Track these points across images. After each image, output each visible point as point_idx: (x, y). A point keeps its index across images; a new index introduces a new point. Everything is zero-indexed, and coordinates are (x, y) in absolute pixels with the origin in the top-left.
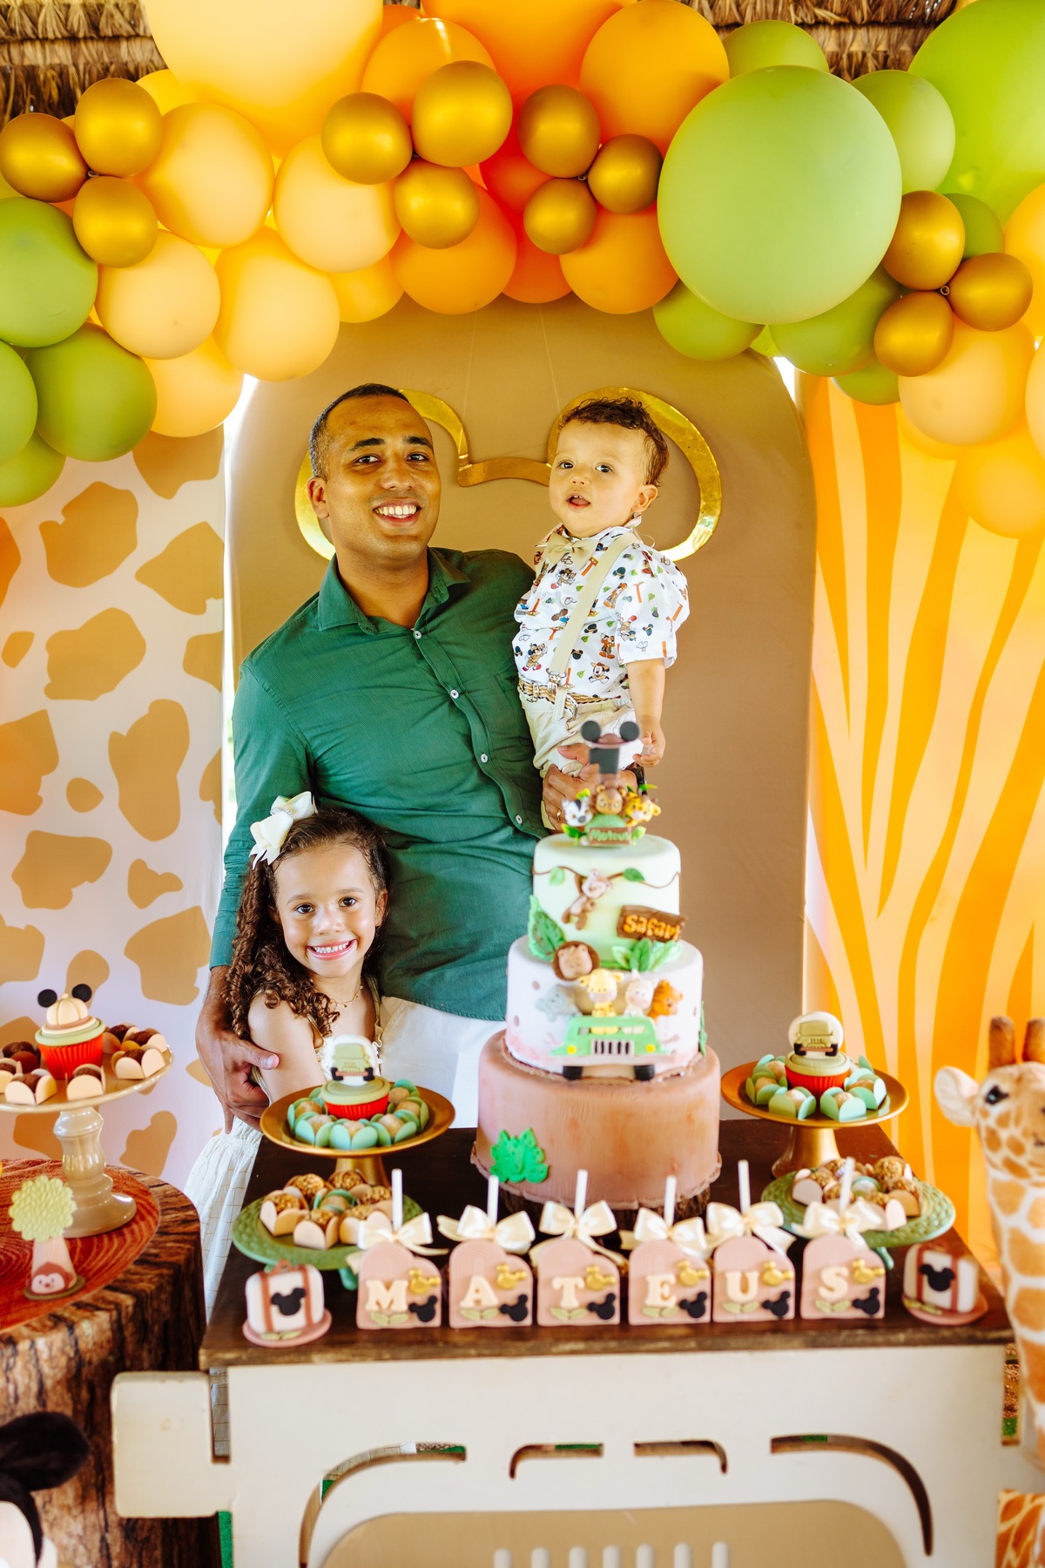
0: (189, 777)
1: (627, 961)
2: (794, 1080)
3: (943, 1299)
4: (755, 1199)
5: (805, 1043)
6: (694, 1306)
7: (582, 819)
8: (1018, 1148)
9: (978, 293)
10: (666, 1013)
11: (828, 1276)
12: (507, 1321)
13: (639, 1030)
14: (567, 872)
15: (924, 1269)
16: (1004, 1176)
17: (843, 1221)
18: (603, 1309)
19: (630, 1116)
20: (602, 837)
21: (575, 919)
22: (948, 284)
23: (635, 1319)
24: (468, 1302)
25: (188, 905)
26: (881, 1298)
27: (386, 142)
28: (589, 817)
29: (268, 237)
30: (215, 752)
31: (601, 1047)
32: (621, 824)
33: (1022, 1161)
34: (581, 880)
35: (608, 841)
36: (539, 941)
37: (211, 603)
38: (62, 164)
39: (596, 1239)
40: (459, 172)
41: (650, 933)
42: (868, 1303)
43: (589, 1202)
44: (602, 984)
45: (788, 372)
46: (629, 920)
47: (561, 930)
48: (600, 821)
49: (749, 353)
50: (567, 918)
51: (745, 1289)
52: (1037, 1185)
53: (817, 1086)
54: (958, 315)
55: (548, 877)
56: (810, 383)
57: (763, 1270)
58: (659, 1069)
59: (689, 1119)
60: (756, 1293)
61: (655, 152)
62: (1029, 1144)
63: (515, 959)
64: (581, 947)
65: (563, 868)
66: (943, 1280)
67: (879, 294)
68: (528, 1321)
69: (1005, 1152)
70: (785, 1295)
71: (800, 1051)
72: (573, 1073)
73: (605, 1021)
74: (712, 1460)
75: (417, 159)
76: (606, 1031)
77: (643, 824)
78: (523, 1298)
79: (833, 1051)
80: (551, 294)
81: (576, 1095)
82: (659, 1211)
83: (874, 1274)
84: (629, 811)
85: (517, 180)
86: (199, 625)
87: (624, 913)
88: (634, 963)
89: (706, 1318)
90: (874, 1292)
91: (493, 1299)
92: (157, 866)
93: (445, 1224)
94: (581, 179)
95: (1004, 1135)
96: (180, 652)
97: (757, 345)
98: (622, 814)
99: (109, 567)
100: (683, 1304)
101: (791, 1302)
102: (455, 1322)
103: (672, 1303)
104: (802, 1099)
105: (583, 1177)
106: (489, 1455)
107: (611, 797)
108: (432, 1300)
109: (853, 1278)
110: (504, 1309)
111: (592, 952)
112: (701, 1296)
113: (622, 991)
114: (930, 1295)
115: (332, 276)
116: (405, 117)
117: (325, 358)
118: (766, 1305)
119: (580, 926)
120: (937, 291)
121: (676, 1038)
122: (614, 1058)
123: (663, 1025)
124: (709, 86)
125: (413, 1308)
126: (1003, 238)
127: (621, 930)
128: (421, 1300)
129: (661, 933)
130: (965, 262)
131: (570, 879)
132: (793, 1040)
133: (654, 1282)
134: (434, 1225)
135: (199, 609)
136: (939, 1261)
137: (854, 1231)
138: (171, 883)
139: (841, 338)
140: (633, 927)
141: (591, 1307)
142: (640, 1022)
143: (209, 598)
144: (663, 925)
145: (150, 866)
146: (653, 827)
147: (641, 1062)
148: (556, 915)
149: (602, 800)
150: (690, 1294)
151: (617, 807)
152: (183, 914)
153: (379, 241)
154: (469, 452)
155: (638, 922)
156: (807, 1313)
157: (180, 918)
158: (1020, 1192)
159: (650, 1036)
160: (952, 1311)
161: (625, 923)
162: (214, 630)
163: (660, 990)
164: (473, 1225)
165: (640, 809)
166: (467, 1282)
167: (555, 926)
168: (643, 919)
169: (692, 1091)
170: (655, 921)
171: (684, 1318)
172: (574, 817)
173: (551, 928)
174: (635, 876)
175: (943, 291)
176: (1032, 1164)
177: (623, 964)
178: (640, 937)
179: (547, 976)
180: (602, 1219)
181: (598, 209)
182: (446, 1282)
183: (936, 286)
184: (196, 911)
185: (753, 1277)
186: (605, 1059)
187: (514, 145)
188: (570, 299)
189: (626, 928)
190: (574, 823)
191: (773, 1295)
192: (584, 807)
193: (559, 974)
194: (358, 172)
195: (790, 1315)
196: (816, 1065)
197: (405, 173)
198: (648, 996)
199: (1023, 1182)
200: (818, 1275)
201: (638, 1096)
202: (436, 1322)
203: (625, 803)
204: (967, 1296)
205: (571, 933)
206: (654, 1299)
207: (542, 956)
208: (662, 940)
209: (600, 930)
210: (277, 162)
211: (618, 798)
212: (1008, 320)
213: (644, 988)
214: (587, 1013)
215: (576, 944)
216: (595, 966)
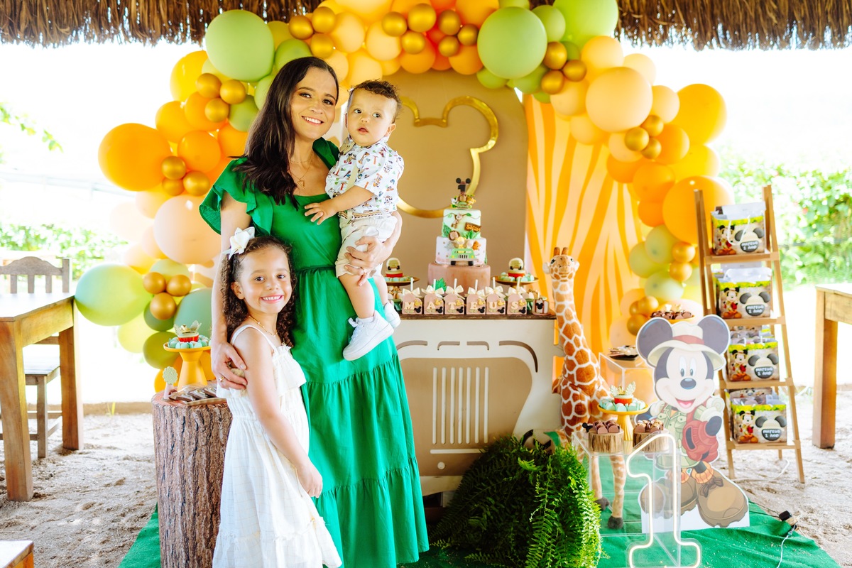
1: (467, 236)
2: (510, 275)
3: (541, 311)
4: (496, 286)
5: (513, 266)
6: (481, 310)
8: (556, 270)
9: (571, 71)
10: (477, 249)
11: (513, 304)
12: (437, 313)
13: (470, 252)
15: (537, 304)
16: (555, 280)
17: (517, 292)
18: (460, 311)
19: (467, 273)
20: (461, 207)
21: (454, 226)
22: (562, 68)
23: (468, 313)
24: (428, 308)
26: (526, 309)
27: (400, 25)
28: (458, 202)
29: (364, 51)
31: (460, 256)
32: (465, 204)
33: (557, 274)
34: (456, 216)
36: (445, 233)
38: (307, 29)
39: (459, 294)
40: (421, 34)
41: (473, 230)
42: (523, 311)
43: (457, 286)
44: (461, 240)
45: (519, 94)
46: (467, 226)
47: (450, 229)
48: (461, 203)
49: (507, 87)
50: (452, 226)
51: (494, 306)
52: (562, 281)
53: (516, 276)
54: (565, 77)
55: (447, 217)
56: (526, 97)
57: (498, 302)
58: (475, 263)
59: (482, 277)
60: (496, 308)
61: (477, 29)
62: (558, 268)
63: (439, 239)
64: (455, 232)
65: (451, 214)
66: (541, 306)
67: (542, 70)
68: (442, 313)
69: (554, 273)
70: (503, 308)
71: (511, 268)
72: (453, 263)
73: (461, 250)
74: (486, 347)
75: (408, 29)
76: (461, 252)
77: (471, 204)
78: (441, 308)
79: (520, 269)
80: (446, 68)
81: (454, 268)
82: (473, 287)
83: (524, 304)
84: (468, 201)
85: (437, 36)
87: (466, 224)
88: (469, 237)
89: (484, 313)
90: (524, 308)
91: (434, 307)
93: (423, 290)
94: (456, 36)
95: (554, 269)
97: (509, 84)
98: (466, 202)
100: (479, 310)
101: (505, 310)
102: (425, 313)
103: (477, 309)
104: (512, 279)
105: (456, 280)
106: (433, 344)
108: (420, 307)
109: (519, 305)
110: (437, 310)
111: (458, 233)
112: (483, 308)
113: (466, 242)
114: (538, 310)
115: (381, 62)
116: (405, 18)
118: (499, 310)
119: (455, 228)
120: (559, 70)
121: (479, 254)
122: (463, 259)
123: (476, 252)
124: (493, 11)
125: (415, 309)
126: (580, 55)
127: (466, 229)
128: (417, 308)
129: (475, 230)
130: (567, 62)
131: (453, 216)
132: (510, 265)
133: (472, 304)
134: (421, 291)
136: (540, 302)
137: (519, 293)
139: (531, 83)
140: (468, 228)
141: (458, 310)
142: (469, 250)
144: (476, 228)
146: (475, 207)
147: (470, 260)
148: (450, 226)
149: (461, 198)
150: (481, 307)
153: (395, 51)
154: (419, 116)
155: (470, 227)
156: (508, 313)
158: (558, 283)
159: (472, 254)
160: (543, 313)
163: (475, 243)
164: (430, 290)
165: (471, 200)
166: (428, 303)
169: (482, 270)
170: (474, 227)
171: (479, 313)
172: (454, 202)
173: (448, 228)
174: (469, 215)
175: (561, 70)
176: (560, 274)
178: (469, 230)
179: (447, 240)
180: (461, 289)
181: (460, 45)
182: (423, 304)
183: (558, 68)
185: (496, 303)
186: (461, 259)
187: (437, 26)
188: (451, 69)
190: (454, 204)
191: (500, 308)
192: (457, 199)
193: (450, 239)
194: (391, 33)
195: (504, 313)
196: (516, 271)
197: (405, 34)
198: (472, 244)
199: (559, 281)
200: (511, 303)
201: (469, 269)
202: (421, 313)
204: (546, 311)
205: (453, 229)
206: (472, 308)
207: (445, 236)
208: (476, 232)
209: (460, 228)
210: (366, 28)
211: (465, 197)
212: (581, 78)
213: (471, 242)
214: (457, 248)
216: (459, 236)
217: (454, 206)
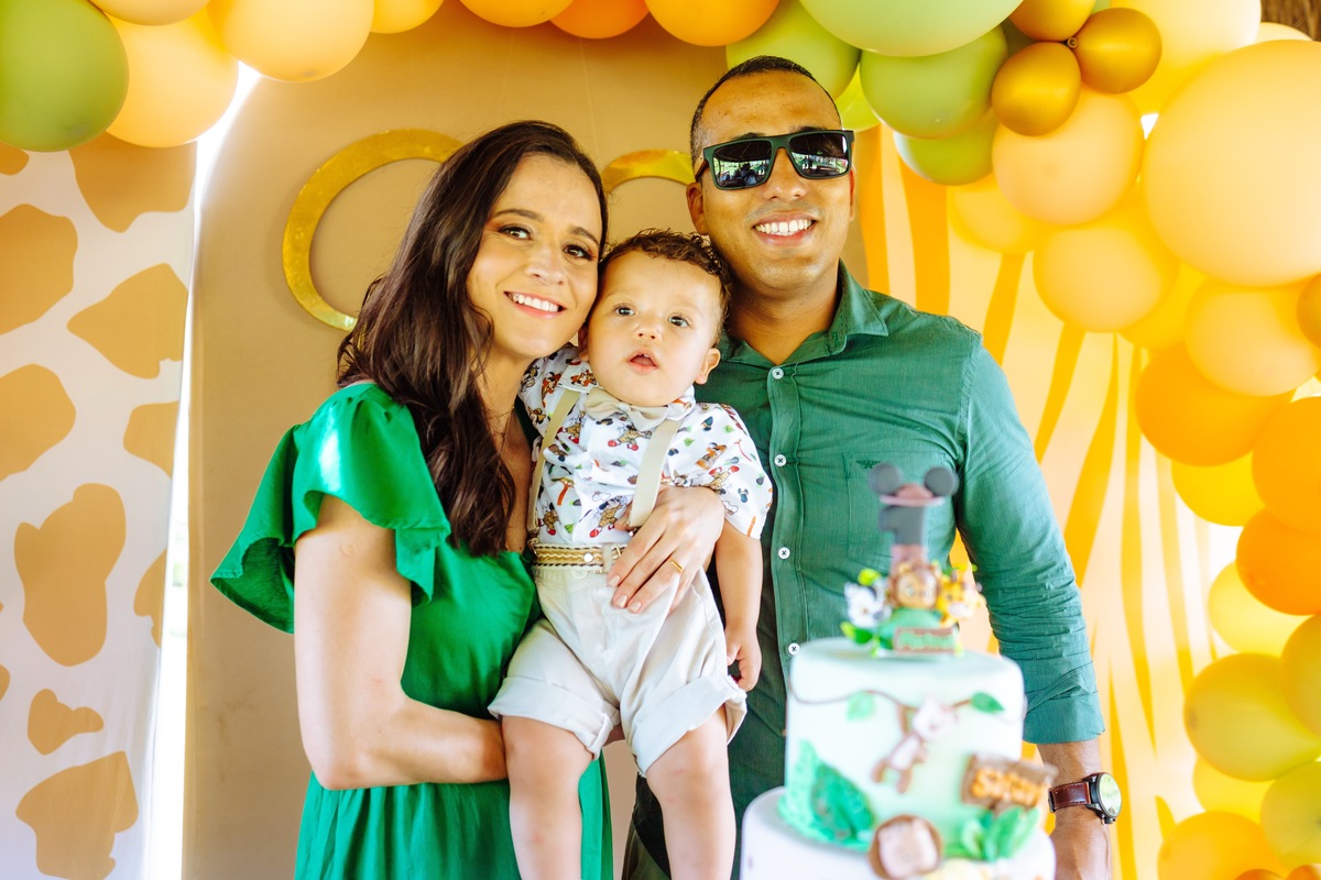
0: (121, 586)
1: (981, 846)
7: (878, 616)
14: (879, 700)
20: (917, 643)
21: (891, 775)
22: (1075, 36)
25: (108, 751)
28: (888, 612)
30: (158, 554)
32: (934, 623)
34: (906, 714)
35: (926, 650)
37: (166, 365)
41: (1007, 797)
46: (983, 778)
47: (863, 796)
48: (906, 618)
50: (879, 774)
54: (1084, 72)
55: (844, 707)
64: (918, 826)
65: (871, 692)
84: (944, 606)
86: (146, 392)
87: (972, 765)
88: (990, 849)
92: (71, 699)
96: (121, 424)
98: (934, 609)
99: (33, 312)
107: (922, 581)
111: (933, 834)
117: (349, 61)
119: (902, 788)
120: (1065, 42)
127: (968, 792)
129: (1019, 795)
131: (885, 712)
135: (152, 372)
138: (90, 721)
140: (988, 788)
143: (163, 358)
144: (1024, 782)
145: (61, 699)
148: (857, 771)
149: (909, 586)
151: (929, 600)
152: (101, 760)
155: (993, 779)
157: (94, 767)
161: (975, 781)
162: (167, 399)
165: (961, 599)
167: (854, 790)
168: (1000, 775)
170: (1014, 777)
172: (866, 611)
173: (847, 794)
175: (1072, 40)
177: (973, 848)
178: (993, 805)
183: (1063, 36)
184: (119, 758)
189: (978, 790)
190: (862, 621)
192: (882, 597)
193: (880, 872)
203: (938, 590)
205: (884, 800)
207: (823, 838)
209: (935, 792)
211: (930, 582)
215: (907, 819)
216: (941, 857)
217: (864, 636)
